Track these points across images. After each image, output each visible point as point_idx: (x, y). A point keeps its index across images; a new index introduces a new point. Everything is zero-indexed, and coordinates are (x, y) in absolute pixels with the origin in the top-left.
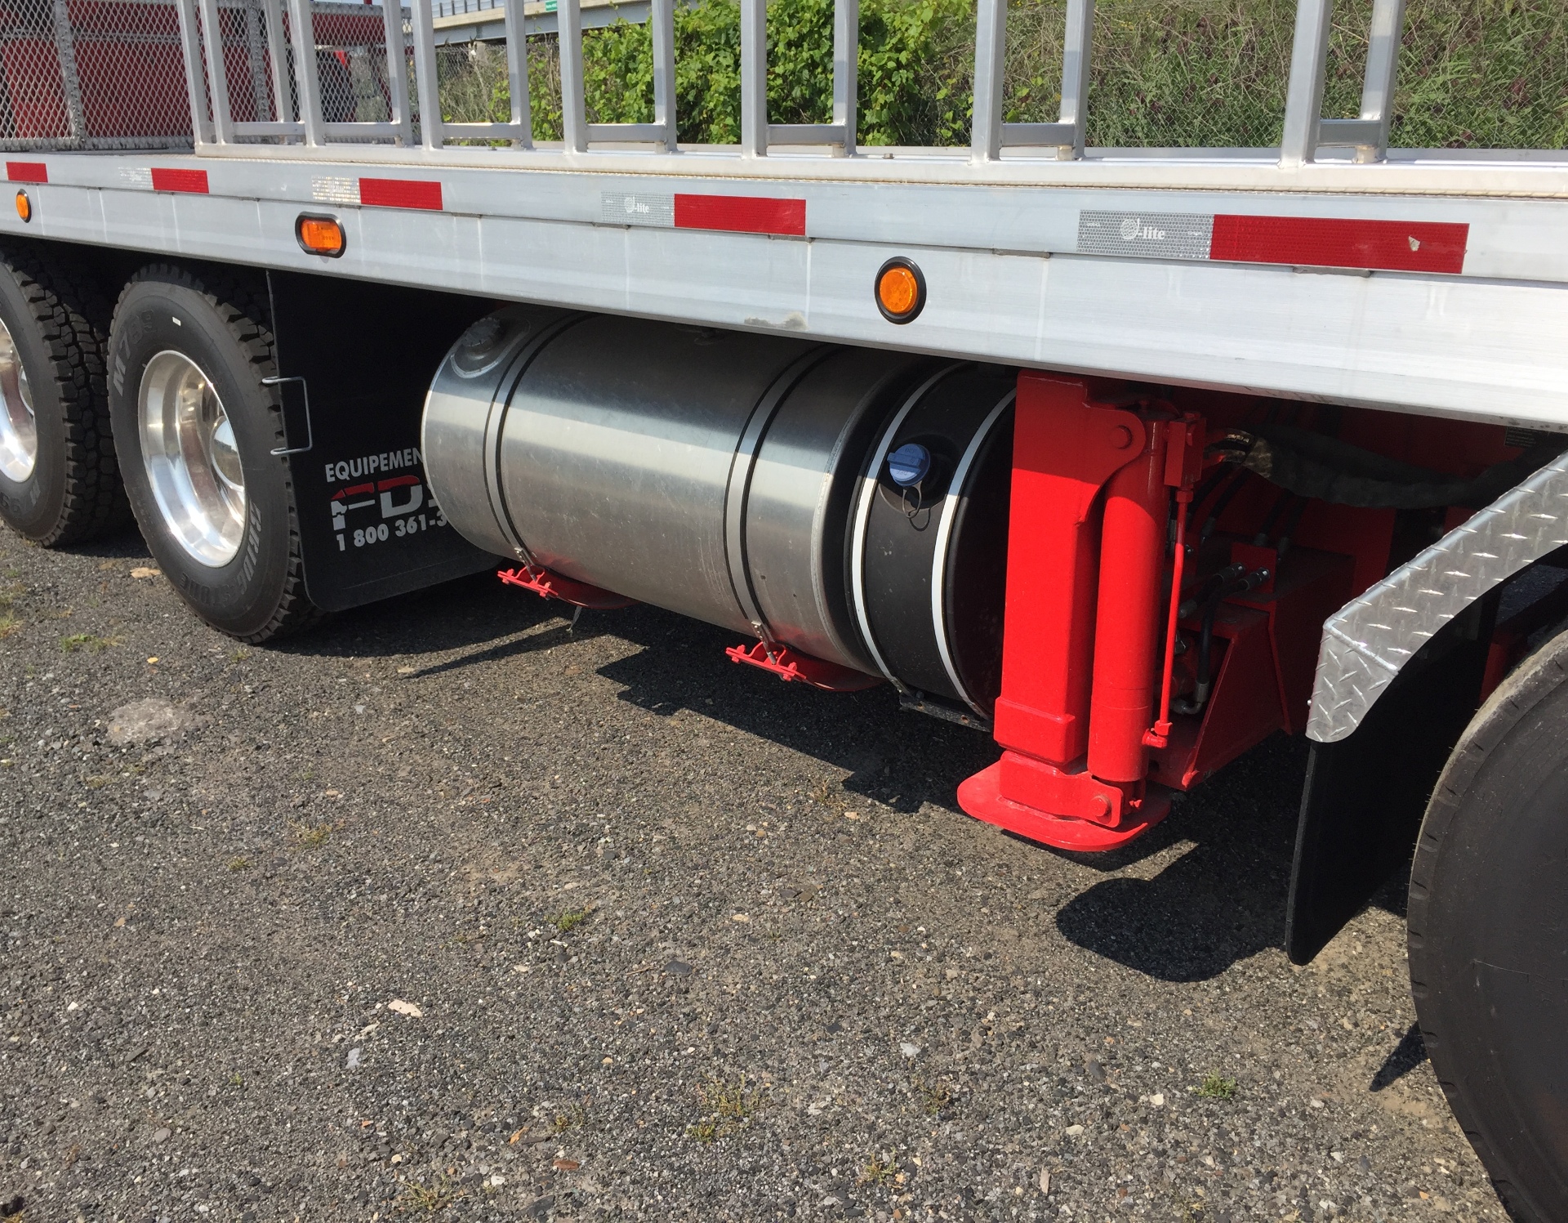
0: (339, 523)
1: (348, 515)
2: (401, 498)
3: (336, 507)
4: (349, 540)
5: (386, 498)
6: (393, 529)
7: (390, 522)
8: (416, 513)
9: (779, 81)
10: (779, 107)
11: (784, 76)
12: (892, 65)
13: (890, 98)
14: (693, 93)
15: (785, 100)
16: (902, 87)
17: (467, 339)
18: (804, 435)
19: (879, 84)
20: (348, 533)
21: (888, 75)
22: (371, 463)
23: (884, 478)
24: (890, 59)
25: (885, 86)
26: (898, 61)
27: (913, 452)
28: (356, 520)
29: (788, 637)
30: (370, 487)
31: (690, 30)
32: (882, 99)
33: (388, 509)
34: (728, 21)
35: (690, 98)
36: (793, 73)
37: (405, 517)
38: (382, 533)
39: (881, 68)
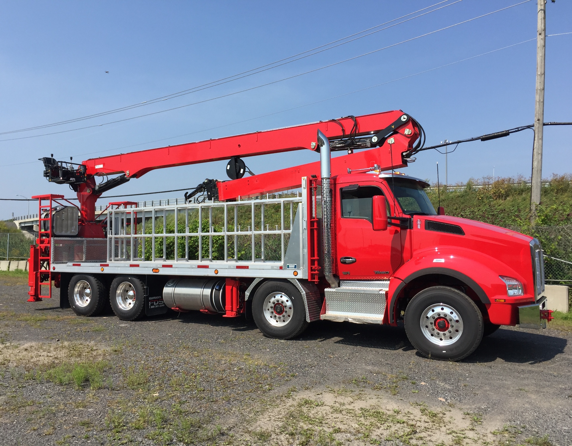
0: (150, 305)
1: (151, 304)
2: (156, 303)
3: (150, 303)
4: (151, 307)
5: (155, 302)
6: (155, 306)
7: (155, 305)
8: (157, 305)
9: (192, 241)
10: (192, 247)
11: (194, 241)
12: (218, 239)
13: (217, 246)
14: (172, 243)
15: (194, 245)
16: (220, 243)
17: (169, 282)
18: (208, 287)
19: (215, 243)
20: (151, 306)
21: (217, 241)
22: (154, 298)
23: (216, 289)
24: (217, 238)
25: (216, 243)
26: (219, 238)
27: (218, 286)
28: (152, 305)
29: (207, 308)
30: (153, 301)
31: (171, 230)
32: (216, 246)
33: (155, 304)
34: (180, 228)
35: (171, 244)
36: (196, 240)
37: (156, 305)
38: (154, 307)
39: (215, 240)
